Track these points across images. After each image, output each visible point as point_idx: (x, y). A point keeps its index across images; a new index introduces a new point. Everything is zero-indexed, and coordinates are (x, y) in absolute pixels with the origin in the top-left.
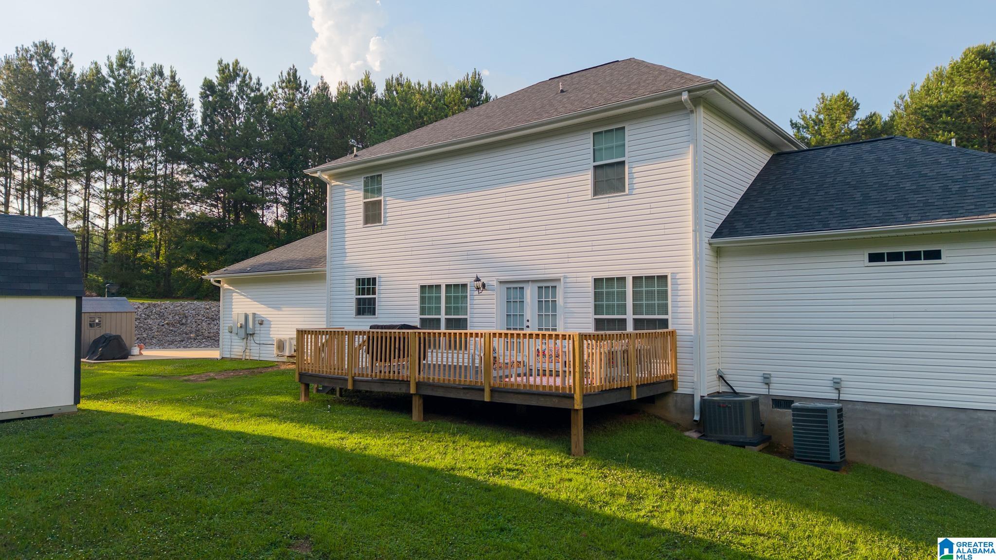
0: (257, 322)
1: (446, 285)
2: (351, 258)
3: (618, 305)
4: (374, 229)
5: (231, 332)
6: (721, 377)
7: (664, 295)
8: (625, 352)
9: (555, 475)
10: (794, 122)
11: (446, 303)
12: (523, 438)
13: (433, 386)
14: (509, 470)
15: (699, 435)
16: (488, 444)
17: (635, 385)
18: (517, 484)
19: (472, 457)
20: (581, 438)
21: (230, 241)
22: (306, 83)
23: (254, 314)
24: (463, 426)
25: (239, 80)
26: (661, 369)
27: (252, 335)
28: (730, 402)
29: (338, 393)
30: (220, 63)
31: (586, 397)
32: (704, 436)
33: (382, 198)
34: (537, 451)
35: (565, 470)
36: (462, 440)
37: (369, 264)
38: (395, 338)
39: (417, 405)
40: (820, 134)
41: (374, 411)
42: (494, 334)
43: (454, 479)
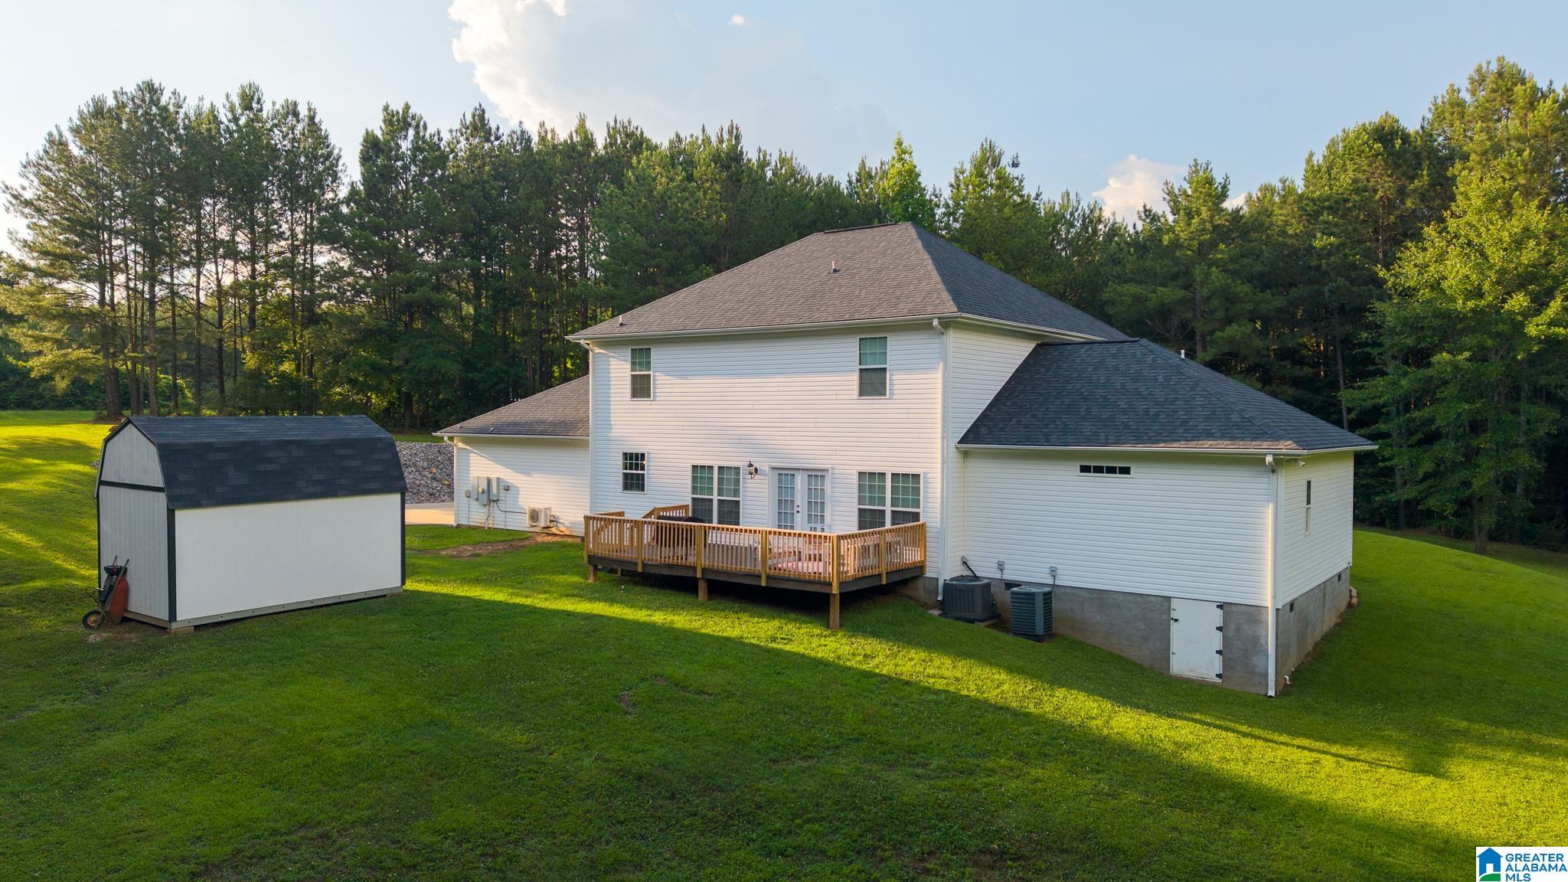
0: (501, 488)
1: (719, 467)
2: (616, 432)
3: (879, 497)
4: (642, 404)
5: (469, 497)
6: (965, 563)
7: (917, 491)
8: (877, 546)
9: (815, 642)
10: (1147, 208)
11: (719, 484)
12: (793, 616)
13: (718, 572)
14: (783, 639)
15: (940, 612)
16: (765, 620)
17: (884, 572)
18: (788, 648)
19: (754, 629)
20: (838, 616)
21: (407, 356)
22: (498, 129)
23: (498, 479)
24: (743, 605)
25: (411, 132)
26: (910, 556)
27: (496, 501)
28: (964, 586)
29: (619, 573)
30: (386, 108)
31: (841, 584)
32: (944, 615)
33: (651, 373)
34: (803, 626)
35: (823, 639)
36: (745, 617)
37: (637, 439)
38: (683, 529)
39: (702, 587)
40: (1173, 232)
41: (663, 591)
42: (770, 532)
43: (744, 644)
